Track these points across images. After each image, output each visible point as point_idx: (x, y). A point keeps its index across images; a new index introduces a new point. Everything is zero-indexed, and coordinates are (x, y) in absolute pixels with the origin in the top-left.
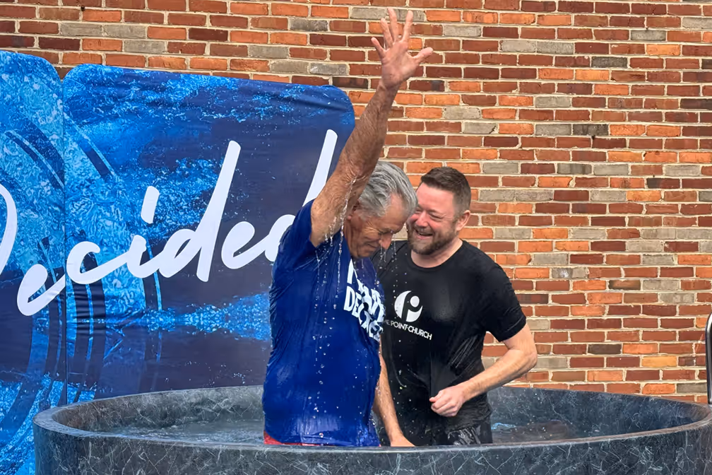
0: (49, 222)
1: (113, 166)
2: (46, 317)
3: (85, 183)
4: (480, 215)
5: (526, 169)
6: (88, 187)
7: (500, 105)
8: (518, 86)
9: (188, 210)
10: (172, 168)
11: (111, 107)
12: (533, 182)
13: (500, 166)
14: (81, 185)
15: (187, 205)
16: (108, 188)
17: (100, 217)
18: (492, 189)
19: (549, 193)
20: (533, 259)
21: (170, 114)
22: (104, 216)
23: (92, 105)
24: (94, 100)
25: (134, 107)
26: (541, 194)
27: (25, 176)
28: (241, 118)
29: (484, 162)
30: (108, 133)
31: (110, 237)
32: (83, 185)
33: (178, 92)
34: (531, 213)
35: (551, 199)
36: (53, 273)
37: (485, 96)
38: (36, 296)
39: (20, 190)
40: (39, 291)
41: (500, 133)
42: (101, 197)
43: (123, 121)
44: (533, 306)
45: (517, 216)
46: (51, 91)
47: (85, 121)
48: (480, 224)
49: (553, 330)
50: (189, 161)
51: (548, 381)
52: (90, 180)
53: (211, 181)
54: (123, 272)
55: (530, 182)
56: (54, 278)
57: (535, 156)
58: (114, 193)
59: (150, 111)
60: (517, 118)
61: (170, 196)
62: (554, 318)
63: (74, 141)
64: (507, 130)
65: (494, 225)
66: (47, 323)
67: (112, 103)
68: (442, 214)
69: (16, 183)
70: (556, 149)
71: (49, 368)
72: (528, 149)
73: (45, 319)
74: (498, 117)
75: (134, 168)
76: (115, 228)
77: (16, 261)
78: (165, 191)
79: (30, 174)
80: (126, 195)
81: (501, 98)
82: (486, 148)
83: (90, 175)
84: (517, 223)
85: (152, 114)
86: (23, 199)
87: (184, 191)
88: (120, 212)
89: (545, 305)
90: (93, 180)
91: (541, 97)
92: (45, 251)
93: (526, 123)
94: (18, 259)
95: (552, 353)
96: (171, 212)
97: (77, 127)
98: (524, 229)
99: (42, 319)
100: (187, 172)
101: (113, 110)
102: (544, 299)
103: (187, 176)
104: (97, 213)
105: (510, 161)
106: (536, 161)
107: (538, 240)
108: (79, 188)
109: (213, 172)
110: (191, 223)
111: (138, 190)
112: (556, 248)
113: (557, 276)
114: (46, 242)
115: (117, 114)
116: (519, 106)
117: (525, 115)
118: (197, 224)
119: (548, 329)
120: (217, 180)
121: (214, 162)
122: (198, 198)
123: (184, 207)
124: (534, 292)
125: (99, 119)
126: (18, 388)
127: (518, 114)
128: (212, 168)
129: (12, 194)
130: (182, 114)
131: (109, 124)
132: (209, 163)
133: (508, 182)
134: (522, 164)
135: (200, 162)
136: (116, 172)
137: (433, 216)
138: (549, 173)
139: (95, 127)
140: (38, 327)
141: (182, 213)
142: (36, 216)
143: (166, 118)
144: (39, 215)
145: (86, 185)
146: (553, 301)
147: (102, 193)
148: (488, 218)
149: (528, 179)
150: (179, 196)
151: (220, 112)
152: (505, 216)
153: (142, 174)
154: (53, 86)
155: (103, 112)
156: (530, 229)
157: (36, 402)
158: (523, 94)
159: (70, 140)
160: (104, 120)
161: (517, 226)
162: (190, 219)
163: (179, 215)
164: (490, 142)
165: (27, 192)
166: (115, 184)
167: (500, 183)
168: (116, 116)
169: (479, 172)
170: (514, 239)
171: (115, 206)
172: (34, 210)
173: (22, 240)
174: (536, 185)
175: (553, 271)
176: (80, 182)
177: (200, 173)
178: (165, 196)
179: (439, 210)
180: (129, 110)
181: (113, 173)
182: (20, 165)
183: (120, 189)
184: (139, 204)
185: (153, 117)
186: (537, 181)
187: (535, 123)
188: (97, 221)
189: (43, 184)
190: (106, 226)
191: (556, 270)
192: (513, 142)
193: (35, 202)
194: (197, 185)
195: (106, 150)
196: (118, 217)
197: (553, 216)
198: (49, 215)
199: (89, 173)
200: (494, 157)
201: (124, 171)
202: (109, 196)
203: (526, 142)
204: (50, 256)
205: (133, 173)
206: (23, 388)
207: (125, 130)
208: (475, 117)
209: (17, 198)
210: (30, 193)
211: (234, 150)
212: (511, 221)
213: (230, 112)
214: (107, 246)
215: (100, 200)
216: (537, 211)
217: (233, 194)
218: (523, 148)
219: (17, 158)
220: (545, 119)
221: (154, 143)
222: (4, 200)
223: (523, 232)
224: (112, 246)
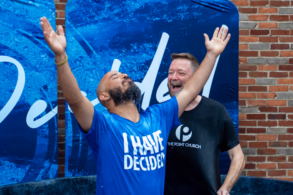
0: (47, 76)
1: (94, 48)
2: (46, 129)
3: (78, 59)
4: (248, 72)
5: (273, 47)
6: (80, 61)
7: (259, 13)
8: (269, 2)
9: (138, 71)
10: (129, 48)
11: (94, 16)
12: (277, 54)
13: (259, 46)
14: (76, 60)
15: (137, 69)
16: (92, 61)
17: (87, 77)
18: (254, 58)
19: (286, 60)
20: (277, 95)
21: (127, 19)
22: (89, 76)
23: (83, 16)
24: (84, 13)
25: (107, 16)
26: (282, 60)
27: (29, 53)
28: (170, 19)
29: (250, 43)
30: (92, 31)
31: (92, 88)
32: (77, 60)
33: (133, 7)
34: (276, 71)
35: (287, 63)
36: (51, 104)
37: (251, 8)
38: (39, 117)
39: (26, 61)
40: (41, 114)
41: (259, 28)
42: (88, 66)
43: (101, 24)
44: (277, 120)
45: (269, 72)
46: (47, 8)
47: (79, 25)
48: (248, 76)
49: (288, 134)
50: (139, 44)
51: (286, 162)
52: (81, 57)
53: (151, 55)
54: (99, 106)
55: (276, 54)
56: (52, 107)
57: (278, 40)
58: (95, 63)
59: (116, 18)
60: (269, 20)
61: (127, 64)
62: (289, 127)
63: (73, 36)
64: (263, 26)
65: (256, 77)
66: (47, 132)
67: (94, 14)
68: (185, 71)
69: (24, 57)
70: (290, 36)
71: (48, 156)
72: (275, 36)
73: (46, 130)
74: (258, 19)
75: (106, 49)
76: (96, 83)
77: (25, 99)
78: (124, 61)
79: (33, 52)
80: (102, 64)
81: (260, 9)
82: (252, 36)
83: (81, 54)
84: (268, 76)
85: (117, 20)
86: (29, 65)
87: (135, 61)
88: (98, 74)
89: (284, 120)
90: (83, 57)
91: (281, 9)
92: (45, 92)
93: (274, 22)
94: (27, 98)
95: (288, 146)
96: (128, 73)
97: (74, 28)
98: (272, 79)
99: (43, 130)
100: (137, 51)
101: (95, 18)
102: (284, 117)
103: (137, 53)
104: (85, 75)
105: (265, 43)
106: (279, 43)
107: (280, 85)
108: (75, 62)
109: (153, 50)
110: (139, 78)
111: (109, 61)
112: (290, 89)
113: (291, 104)
114: (45, 87)
115: (97, 20)
116: (270, 13)
117: (273, 18)
118: (142, 79)
119: (286, 133)
120: (155, 54)
121: (154, 45)
122: (143, 65)
123: (135, 70)
124: (278, 113)
125: (87, 23)
126: (27, 168)
127: (269, 17)
128: (152, 48)
129: (21, 63)
130: (135, 19)
131: (93, 26)
132: (150, 45)
133: (263, 54)
134: (271, 45)
135: (145, 45)
136: (96, 52)
137: (180, 73)
138: (286, 49)
139: (84, 28)
140: (41, 134)
141: (133, 73)
142: (38, 74)
143: (126, 21)
144: (40, 73)
145: (79, 60)
146: (289, 118)
147: (88, 63)
148: (252, 73)
149: (274, 53)
150: (132, 64)
151: (157, 17)
152: (262, 72)
153: (111, 52)
154: (49, 5)
155: (89, 19)
156: (276, 79)
157: (39, 176)
158: (272, 7)
159: (70, 35)
160: (89, 24)
161: (269, 78)
162: (138, 76)
163: (132, 74)
164: (254, 32)
165: (31, 61)
166: (95, 58)
167: (259, 54)
168: (96, 22)
169: (247, 49)
170: (266, 84)
171: (96, 70)
172: (37, 71)
173: (29, 87)
174: (279, 55)
175: (288, 101)
176: (76, 58)
177: (145, 51)
178: (124, 64)
179: (184, 69)
180: (104, 18)
181: (94, 52)
182: (27, 47)
183: (98, 61)
184: (109, 69)
185: (118, 21)
186: (280, 53)
187: (278, 23)
188: (85, 79)
189: (42, 56)
190: (90, 81)
191: (290, 101)
192: (267, 32)
193: (37, 66)
194: (143, 58)
195: (90, 40)
196: (97, 76)
197: (288, 72)
198: (47, 73)
199: (81, 53)
200: (256, 40)
201: (101, 51)
202: (92, 65)
203: (274, 32)
204: (48, 95)
205: (106, 52)
206: (30, 168)
207: (101, 29)
208: (245, 19)
209: (24, 65)
210: (33, 62)
211: (165, 37)
212: (265, 75)
213: (163, 16)
214: (91, 92)
215: (87, 67)
216: (279, 69)
217: (164, 62)
218: (272, 36)
219: (24, 43)
220: (284, 20)
221: (118, 35)
222: (16, 66)
223: (272, 81)
224: (93, 92)
